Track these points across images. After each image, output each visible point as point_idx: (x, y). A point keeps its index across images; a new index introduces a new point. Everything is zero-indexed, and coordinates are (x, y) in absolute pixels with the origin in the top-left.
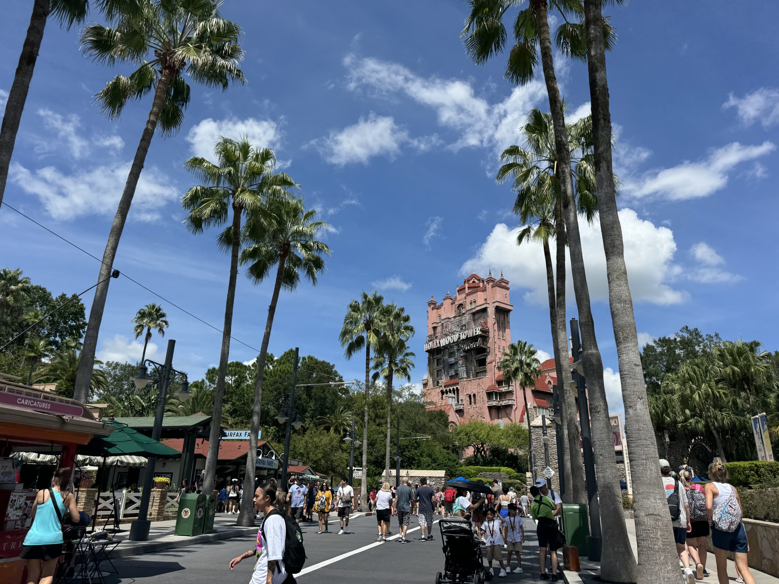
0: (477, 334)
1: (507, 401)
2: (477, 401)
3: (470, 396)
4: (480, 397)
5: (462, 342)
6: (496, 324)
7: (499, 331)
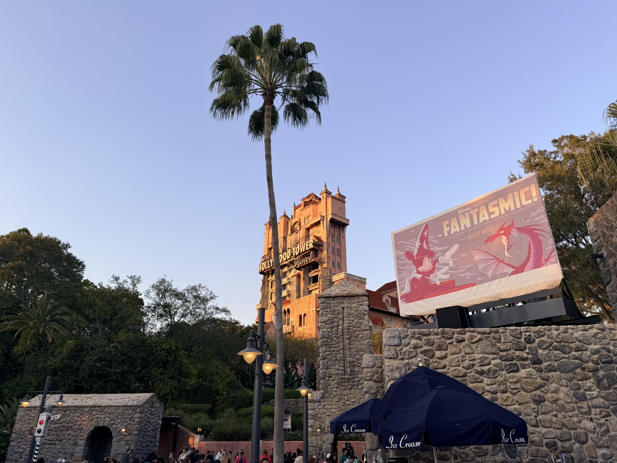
0: (310, 248)
2: (307, 321)
3: (301, 316)
4: (310, 316)
5: (295, 259)
6: (330, 237)
7: (334, 246)
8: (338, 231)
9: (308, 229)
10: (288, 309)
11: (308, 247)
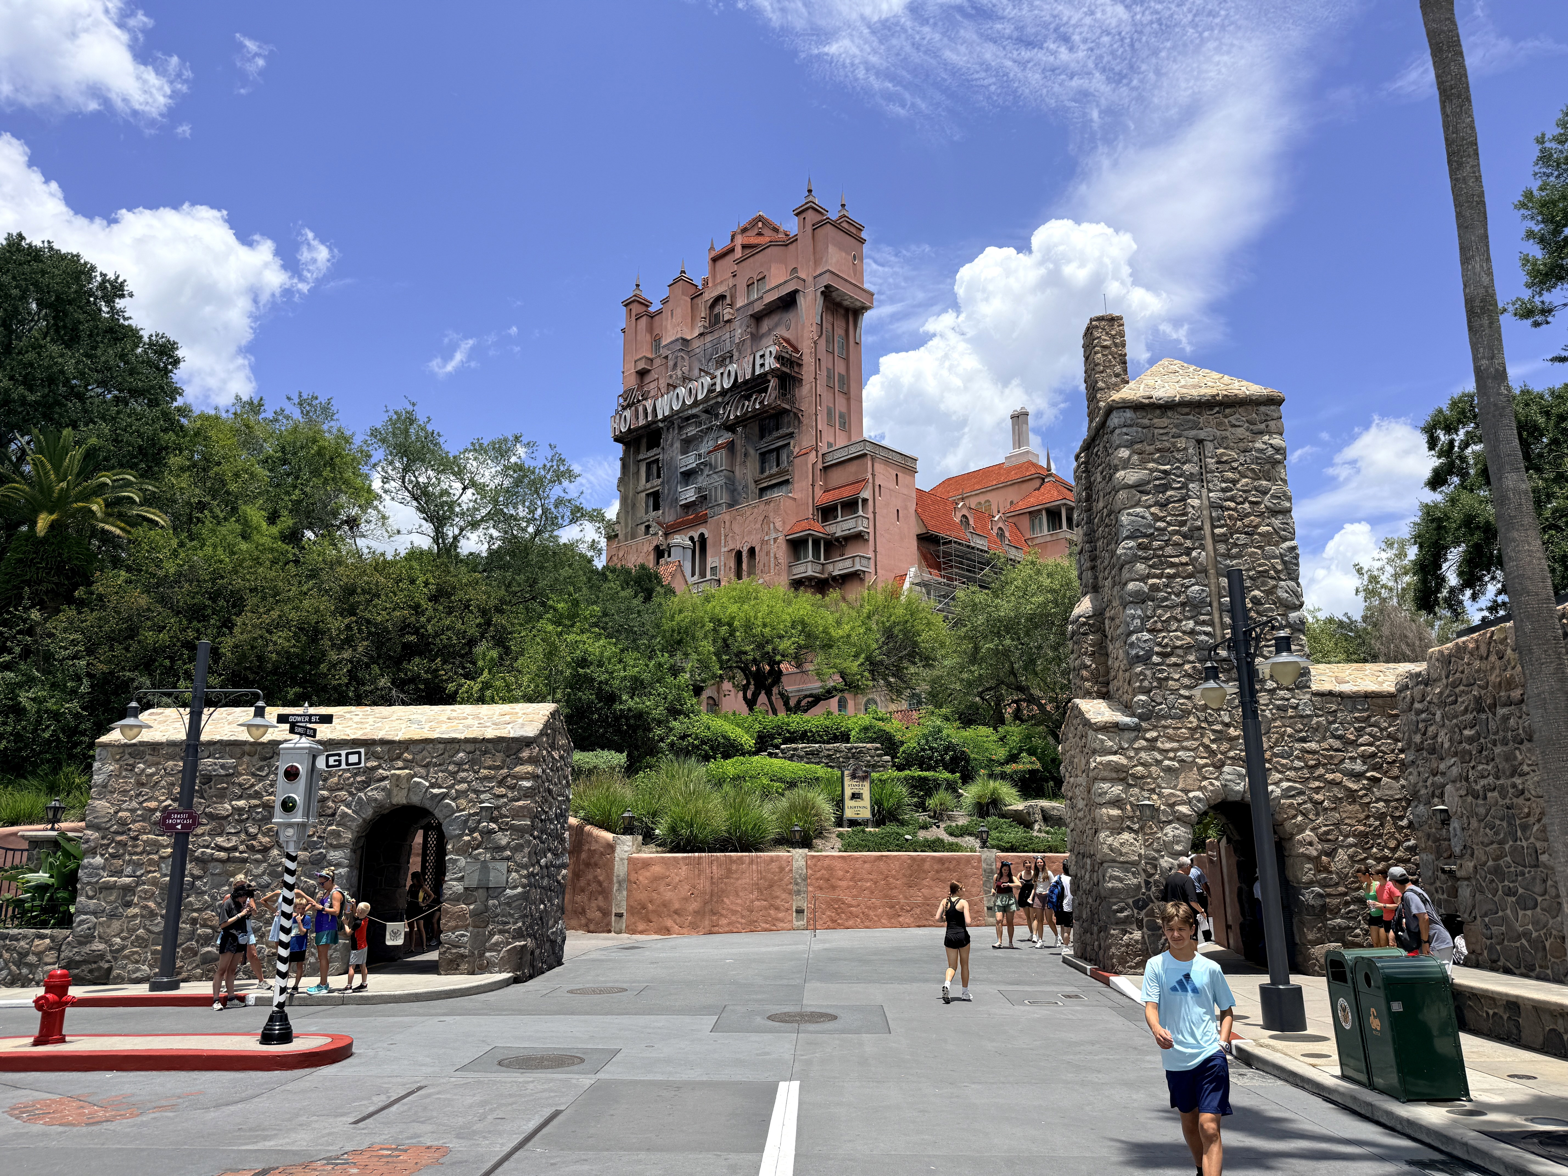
0: (767, 368)
1: (848, 563)
2: (759, 566)
3: (739, 554)
4: (768, 553)
5: (720, 399)
6: (822, 343)
7: (831, 367)
8: (844, 325)
9: (758, 318)
10: (702, 535)
11: (762, 365)
